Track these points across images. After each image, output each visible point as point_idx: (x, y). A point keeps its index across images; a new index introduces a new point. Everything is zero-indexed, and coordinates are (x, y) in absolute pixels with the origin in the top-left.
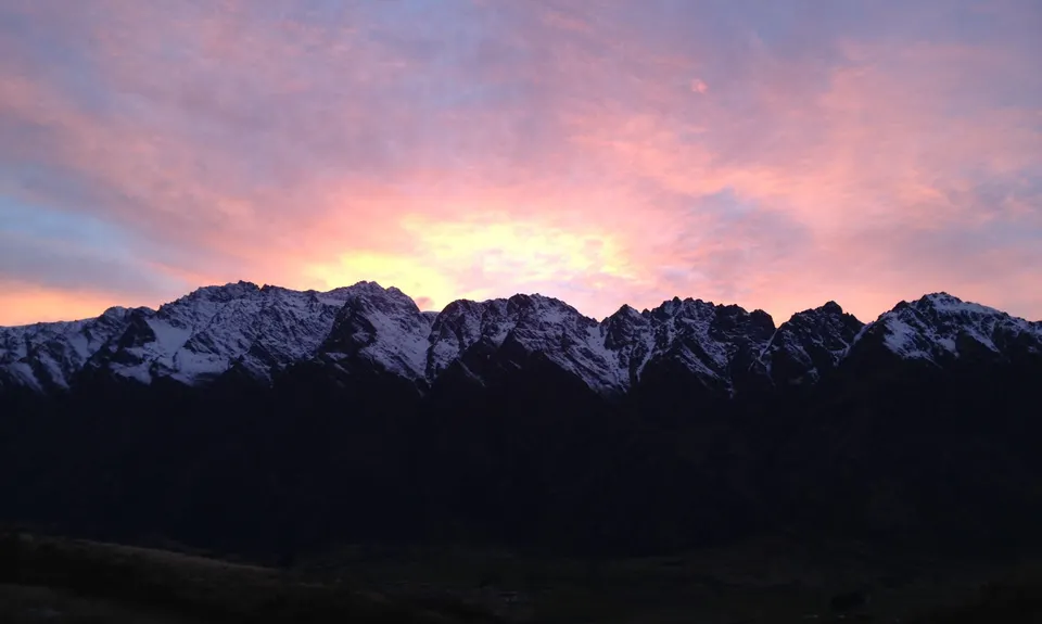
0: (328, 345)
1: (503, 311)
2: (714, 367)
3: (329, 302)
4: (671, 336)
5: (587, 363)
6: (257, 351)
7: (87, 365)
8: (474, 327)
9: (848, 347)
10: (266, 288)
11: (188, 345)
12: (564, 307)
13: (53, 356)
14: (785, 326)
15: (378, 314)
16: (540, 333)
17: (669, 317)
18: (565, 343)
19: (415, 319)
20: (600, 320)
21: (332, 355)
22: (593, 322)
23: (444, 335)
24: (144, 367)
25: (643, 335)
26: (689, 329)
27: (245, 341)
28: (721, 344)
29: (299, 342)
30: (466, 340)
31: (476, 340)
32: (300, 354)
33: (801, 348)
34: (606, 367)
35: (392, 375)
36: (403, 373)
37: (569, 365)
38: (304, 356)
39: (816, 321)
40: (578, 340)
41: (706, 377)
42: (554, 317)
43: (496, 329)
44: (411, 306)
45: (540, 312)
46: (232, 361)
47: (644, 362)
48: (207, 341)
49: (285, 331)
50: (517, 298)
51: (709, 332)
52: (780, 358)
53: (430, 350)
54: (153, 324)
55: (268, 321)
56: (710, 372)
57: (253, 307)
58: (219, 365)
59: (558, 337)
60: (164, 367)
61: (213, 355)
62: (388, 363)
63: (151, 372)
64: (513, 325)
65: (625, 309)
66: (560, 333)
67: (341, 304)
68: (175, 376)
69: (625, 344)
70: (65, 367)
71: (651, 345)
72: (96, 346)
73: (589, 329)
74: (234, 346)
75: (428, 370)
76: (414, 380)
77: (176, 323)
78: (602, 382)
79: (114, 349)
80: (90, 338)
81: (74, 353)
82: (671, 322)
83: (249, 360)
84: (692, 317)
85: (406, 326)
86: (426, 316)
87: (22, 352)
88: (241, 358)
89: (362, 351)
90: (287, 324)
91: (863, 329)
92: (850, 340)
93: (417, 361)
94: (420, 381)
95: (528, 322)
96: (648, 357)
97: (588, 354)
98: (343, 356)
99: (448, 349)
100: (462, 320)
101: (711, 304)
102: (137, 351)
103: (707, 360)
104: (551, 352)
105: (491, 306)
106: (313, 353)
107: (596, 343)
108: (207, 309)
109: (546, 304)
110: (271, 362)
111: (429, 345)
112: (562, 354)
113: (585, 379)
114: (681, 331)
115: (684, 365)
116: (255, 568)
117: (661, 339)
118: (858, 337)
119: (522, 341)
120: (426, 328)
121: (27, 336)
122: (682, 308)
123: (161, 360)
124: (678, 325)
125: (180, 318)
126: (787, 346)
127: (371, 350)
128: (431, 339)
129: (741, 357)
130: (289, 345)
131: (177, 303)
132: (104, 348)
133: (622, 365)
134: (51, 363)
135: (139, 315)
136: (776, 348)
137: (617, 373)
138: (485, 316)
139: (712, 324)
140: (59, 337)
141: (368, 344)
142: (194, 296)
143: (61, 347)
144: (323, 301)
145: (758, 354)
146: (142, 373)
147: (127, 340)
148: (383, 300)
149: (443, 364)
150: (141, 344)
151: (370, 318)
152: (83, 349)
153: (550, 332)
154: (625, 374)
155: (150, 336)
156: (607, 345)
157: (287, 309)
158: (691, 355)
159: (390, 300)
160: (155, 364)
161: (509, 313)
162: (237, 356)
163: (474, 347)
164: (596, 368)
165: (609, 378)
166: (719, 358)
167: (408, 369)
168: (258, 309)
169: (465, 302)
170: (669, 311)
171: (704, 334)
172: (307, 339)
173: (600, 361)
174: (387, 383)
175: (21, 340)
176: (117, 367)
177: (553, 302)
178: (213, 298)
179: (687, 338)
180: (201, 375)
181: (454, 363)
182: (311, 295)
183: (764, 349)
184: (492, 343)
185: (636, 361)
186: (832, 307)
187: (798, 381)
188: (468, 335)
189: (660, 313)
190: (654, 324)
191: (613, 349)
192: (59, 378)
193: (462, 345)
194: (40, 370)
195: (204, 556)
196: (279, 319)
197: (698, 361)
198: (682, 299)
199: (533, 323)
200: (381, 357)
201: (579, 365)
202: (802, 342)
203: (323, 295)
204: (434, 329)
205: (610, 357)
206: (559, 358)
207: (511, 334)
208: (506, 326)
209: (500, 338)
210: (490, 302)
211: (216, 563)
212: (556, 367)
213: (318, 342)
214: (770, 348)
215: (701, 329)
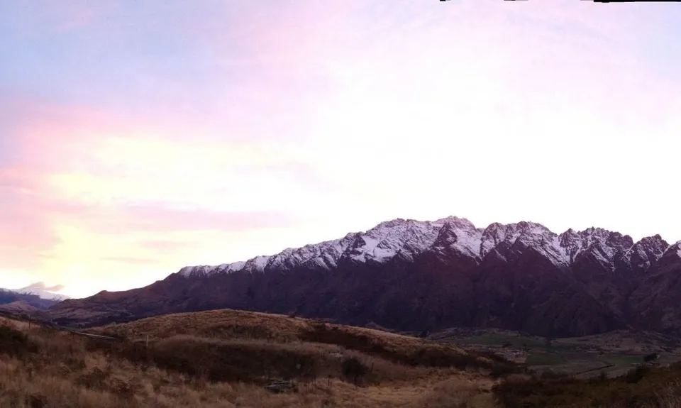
0: (436, 244)
1: (515, 228)
2: (607, 258)
3: (436, 225)
4: (589, 243)
5: (552, 252)
6: (406, 247)
7: (342, 256)
8: (502, 236)
9: (662, 254)
10: (408, 221)
11: (379, 246)
12: (543, 228)
13: (330, 254)
14: (639, 243)
15: (458, 229)
16: (531, 238)
17: (589, 235)
18: (542, 243)
19: (473, 231)
20: (559, 234)
21: (438, 248)
22: (556, 235)
23: (488, 238)
24: (362, 256)
25: (577, 242)
26: (598, 241)
27: (401, 243)
28: (611, 248)
29: (424, 243)
30: (497, 240)
31: (502, 241)
32: (424, 248)
33: (644, 252)
34: (560, 254)
35: (465, 256)
36: (469, 254)
37: (544, 253)
38: (426, 249)
39: (652, 242)
40: (548, 242)
41: (603, 261)
42: (538, 231)
43: (512, 237)
44: (472, 226)
45: (531, 229)
46: (396, 252)
47: (577, 253)
48: (386, 244)
49: (417, 238)
50: (521, 223)
51: (606, 243)
52: (635, 256)
53: (481, 244)
54: (364, 238)
55: (410, 234)
56: (605, 260)
57: (403, 229)
58: (391, 254)
59: (539, 240)
60: (370, 255)
61: (389, 250)
62: (463, 251)
63: (366, 258)
64: (519, 235)
65: (570, 230)
66: (541, 238)
67: (441, 226)
68: (375, 259)
69: (569, 245)
70: (335, 258)
71: (580, 246)
72: (345, 249)
73: (554, 238)
74: (397, 245)
75: (481, 253)
76: (474, 257)
77: (373, 238)
78: (558, 261)
79: (351, 249)
80: (342, 245)
81: (337, 252)
82: (590, 237)
83: (403, 251)
84: (599, 236)
85: (470, 234)
86: (479, 230)
87: (319, 253)
88: (400, 250)
89: (451, 246)
90: (418, 236)
91: (669, 247)
92: (663, 251)
93: (476, 250)
94: (477, 258)
95: (526, 234)
96: (579, 251)
97: (553, 249)
98: (443, 248)
99: (490, 244)
100: (496, 231)
101: (608, 231)
102: (359, 249)
103: (604, 255)
104: (536, 246)
105: (509, 227)
106: (430, 247)
107: (556, 244)
108: (385, 230)
109: (534, 226)
110: (412, 251)
111: (481, 242)
112: (541, 248)
113: (551, 259)
114: (594, 242)
115: (594, 256)
116: (411, 338)
117: (585, 244)
118: (666, 250)
119: (523, 241)
120: (480, 235)
121: (320, 247)
122: (595, 232)
123: (368, 253)
124: (593, 239)
125: (375, 235)
126: (638, 251)
127: (455, 245)
128: (482, 239)
129: (618, 254)
130: (419, 244)
131: (373, 229)
132: (348, 250)
133: (567, 254)
134: (329, 257)
135: (358, 235)
136: (633, 252)
137: (563, 257)
138: (507, 230)
139: (608, 239)
140: (331, 246)
141: (454, 242)
142: (379, 226)
143: (332, 250)
144: (433, 225)
145: (625, 253)
146: (361, 258)
147: (355, 246)
148: (460, 223)
149: (487, 251)
150: (361, 247)
151: (454, 231)
152: (340, 250)
153: (536, 238)
154: (568, 258)
155: (363, 243)
156: (561, 245)
157: (418, 229)
158: (597, 252)
159: (462, 223)
160: (366, 254)
161: (518, 229)
162: (398, 249)
163: (501, 243)
164: (556, 255)
165: (561, 259)
166: (610, 254)
167: (471, 252)
168: (405, 229)
169: (497, 224)
170: (589, 232)
171: (603, 243)
172: (427, 241)
173: (557, 252)
174: (463, 260)
175: (318, 249)
176: (353, 257)
177: (538, 225)
178: (387, 226)
179: (596, 245)
180: (384, 258)
181: (492, 250)
182: (428, 223)
183: (628, 252)
184: (510, 243)
185: (573, 253)
186: (658, 237)
187: (642, 266)
188: (498, 238)
189: (585, 233)
190: (582, 237)
191: (564, 247)
192: (333, 263)
193: (496, 242)
194: (326, 260)
195: (392, 332)
196: (414, 233)
197: (600, 255)
198: (595, 228)
199: (528, 234)
200: (460, 248)
201: (548, 253)
202: (645, 250)
203: (433, 223)
204: (483, 235)
205: (562, 250)
206: (539, 249)
207: (518, 239)
208: (516, 235)
209: (513, 240)
210: (509, 225)
211: (396, 335)
212: (538, 253)
213: (432, 243)
214: (631, 251)
215: (603, 241)
